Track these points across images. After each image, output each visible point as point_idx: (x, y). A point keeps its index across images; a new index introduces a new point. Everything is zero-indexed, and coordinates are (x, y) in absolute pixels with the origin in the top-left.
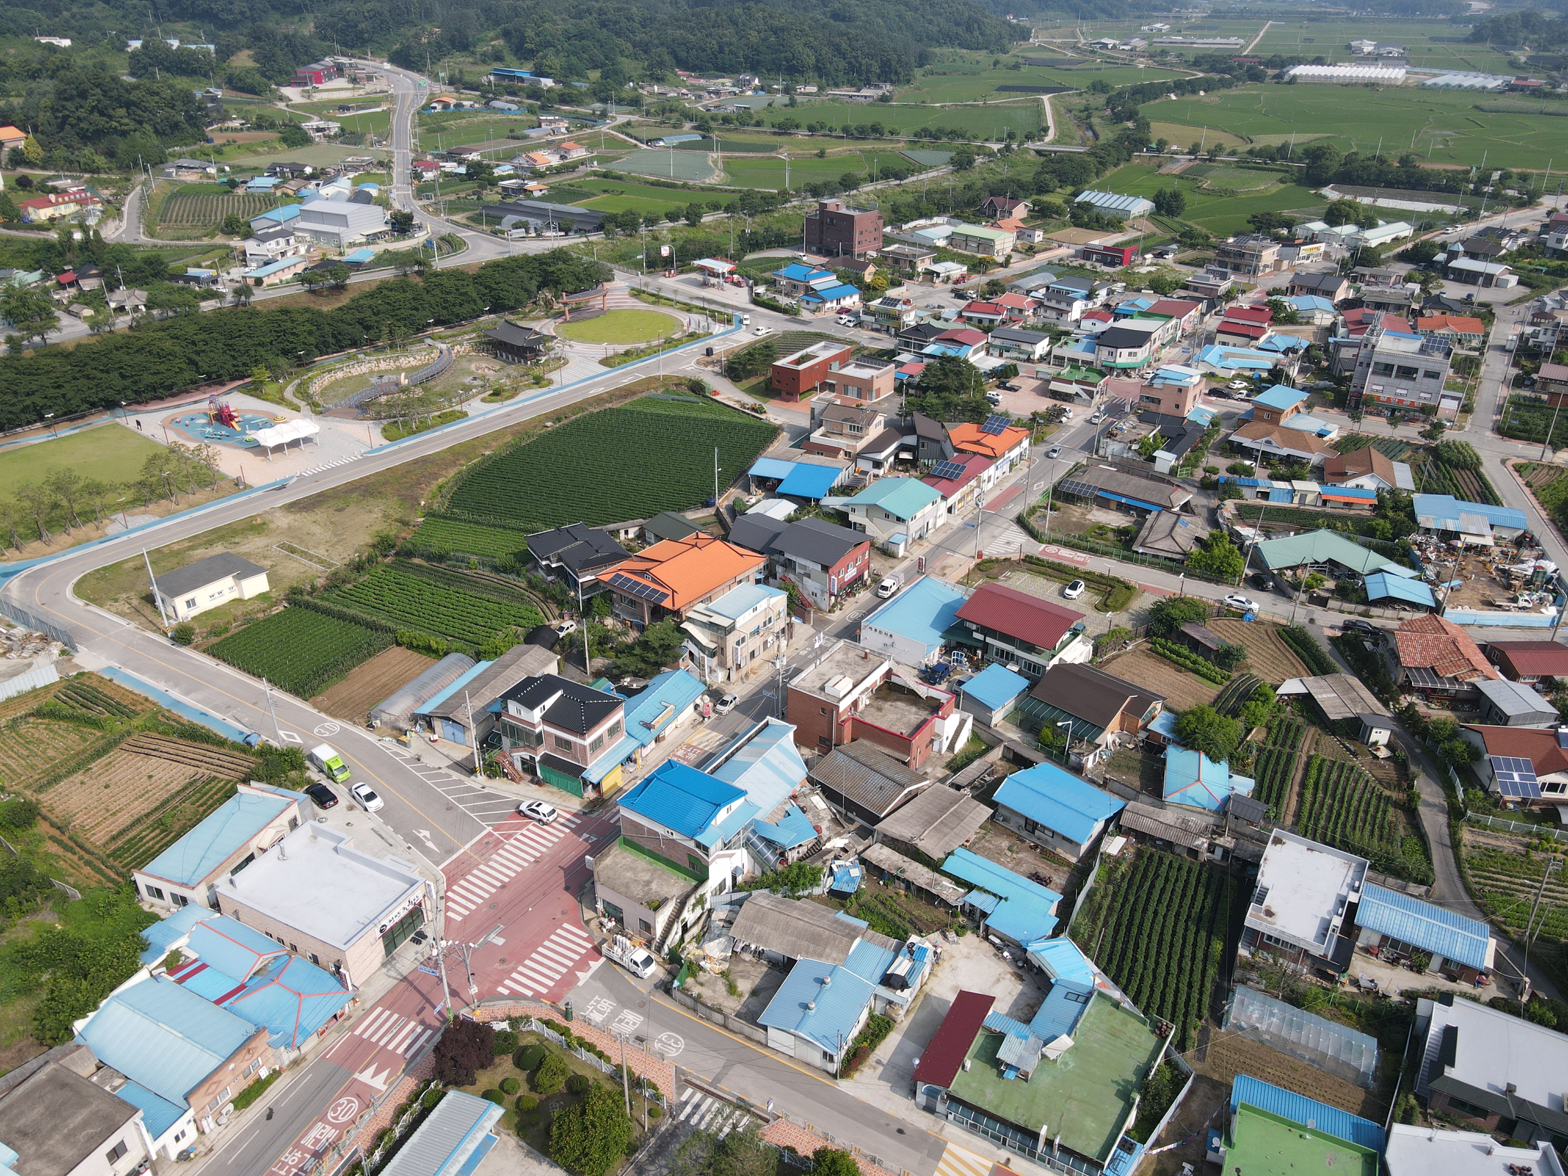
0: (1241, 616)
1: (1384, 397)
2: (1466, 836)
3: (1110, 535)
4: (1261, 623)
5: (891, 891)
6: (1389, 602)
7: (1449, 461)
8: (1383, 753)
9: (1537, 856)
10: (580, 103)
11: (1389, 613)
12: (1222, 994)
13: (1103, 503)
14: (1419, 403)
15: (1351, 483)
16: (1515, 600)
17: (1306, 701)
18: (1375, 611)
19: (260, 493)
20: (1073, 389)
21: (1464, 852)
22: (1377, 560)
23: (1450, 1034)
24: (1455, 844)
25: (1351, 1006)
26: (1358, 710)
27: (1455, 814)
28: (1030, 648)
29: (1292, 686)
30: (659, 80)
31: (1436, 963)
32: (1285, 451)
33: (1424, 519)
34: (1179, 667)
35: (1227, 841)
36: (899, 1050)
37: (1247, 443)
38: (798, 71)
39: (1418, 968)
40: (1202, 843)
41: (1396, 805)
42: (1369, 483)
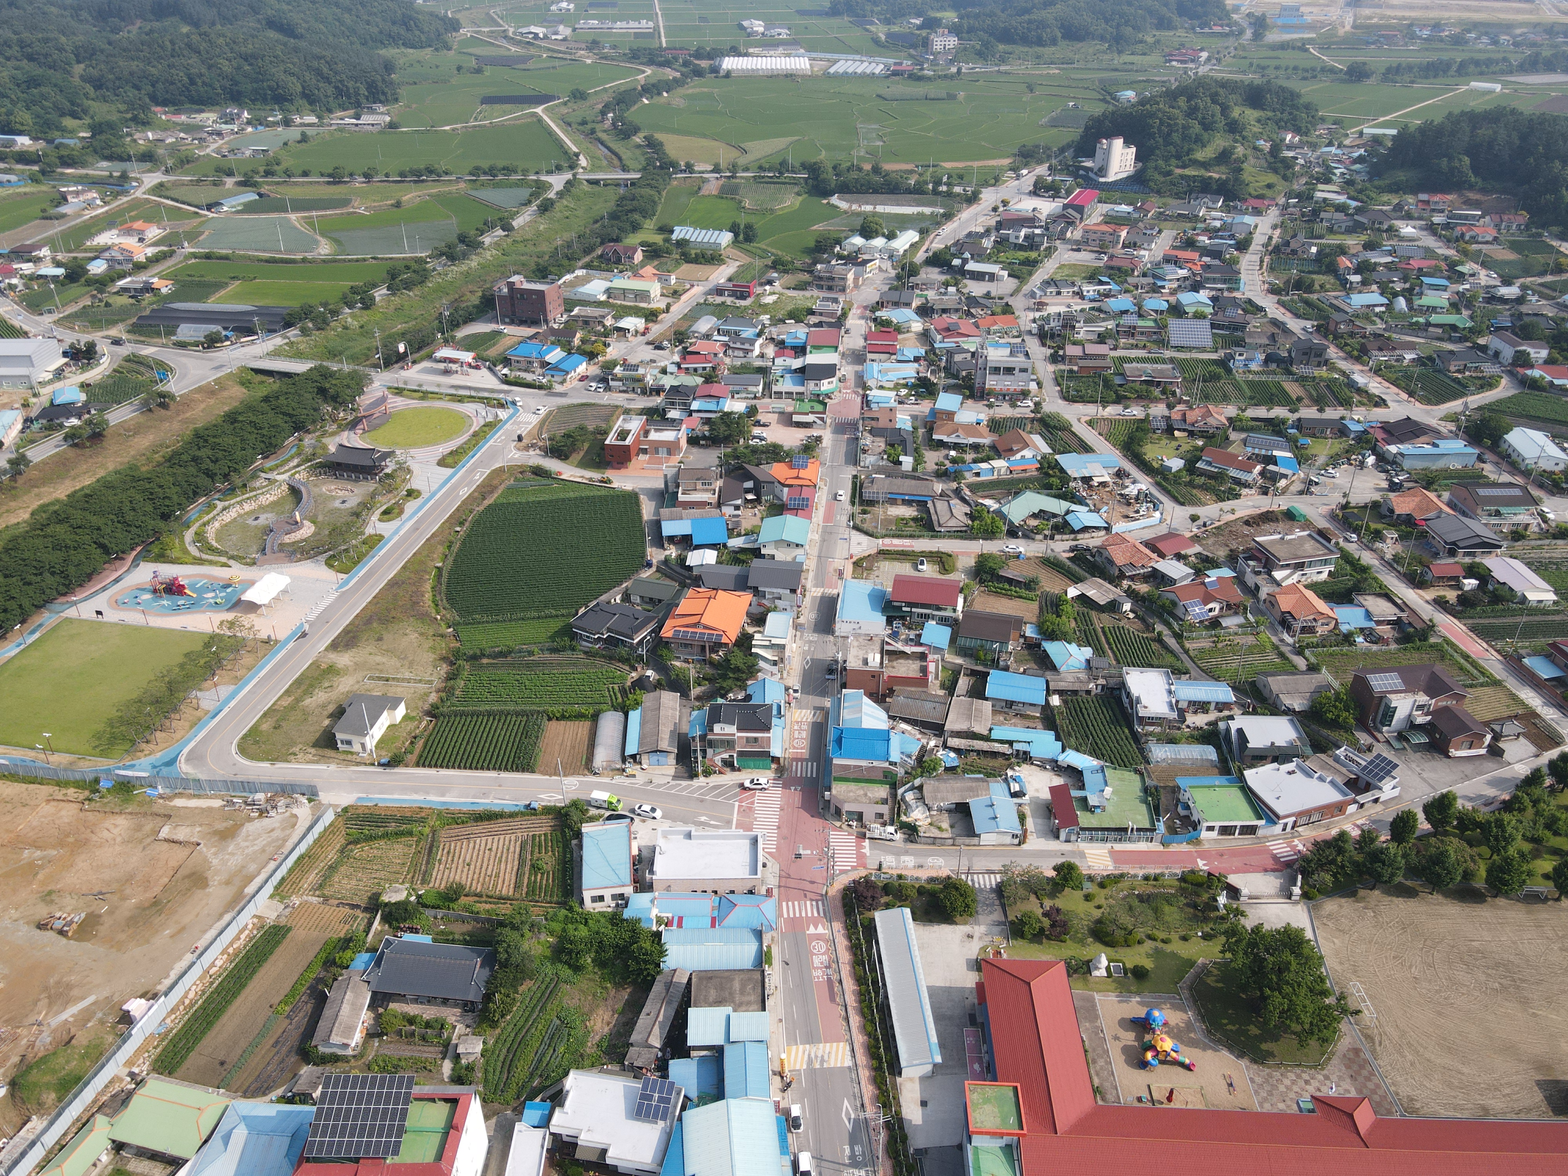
0: (1018, 557)
1: (998, 388)
2: (1187, 645)
3: (912, 523)
4: (1029, 559)
5: (969, 760)
6: (1085, 529)
7: (1055, 427)
8: (1131, 615)
9: (1220, 645)
10: (83, 165)
11: (1087, 535)
12: (1142, 751)
13: (893, 502)
14: (1019, 389)
15: (1018, 456)
16: (1137, 512)
17: (1083, 598)
18: (1080, 536)
19: (291, 644)
20: (810, 418)
21: (1191, 653)
22: (1064, 505)
23: (1240, 731)
24: (1187, 652)
25: (1192, 736)
26: (1112, 597)
27: (1178, 636)
28: (939, 609)
29: (1073, 592)
30: (146, 124)
31: (1212, 706)
32: (971, 440)
33: (1073, 472)
34: (1010, 597)
35: (1101, 681)
36: (1035, 824)
37: (945, 439)
38: (287, 100)
39: (1206, 712)
40: (1092, 685)
41: (1154, 640)
42: (1027, 453)
